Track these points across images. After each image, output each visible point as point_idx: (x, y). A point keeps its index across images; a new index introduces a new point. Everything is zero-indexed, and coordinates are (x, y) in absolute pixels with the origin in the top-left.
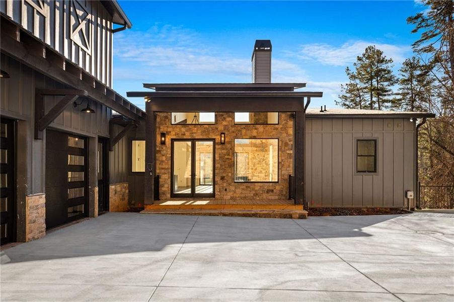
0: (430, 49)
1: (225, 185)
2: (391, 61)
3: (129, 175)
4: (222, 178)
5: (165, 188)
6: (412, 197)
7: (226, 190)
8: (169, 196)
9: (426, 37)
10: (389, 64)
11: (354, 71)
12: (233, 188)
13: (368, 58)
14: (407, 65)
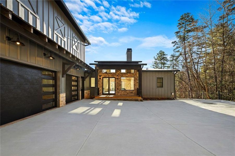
0: (178, 51)
1: (118, 91)
3: (90, 88)
4: (118, 89)
5: (101, 92)
6: (173, 95)
8: (102, 94)
9: (177, 48)
10: (166, 56)
11: (156, 58)
12: (121, 92)
13: (160, 54)
14: (172, 56)
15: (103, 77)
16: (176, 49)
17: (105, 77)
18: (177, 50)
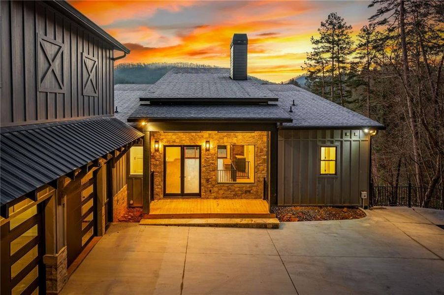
0: (384, 22)
1: (209, 186)
2: (350, 27)
4: (208, 180)
6: (366, 197)
7: (210, 191)
8: (162, 196)
9: (381, 12)
10: (349, 31)
11: (318, 37)
12: (216, 189)
13: (331, 23)
14: (364, 31)
15: (166, 144)
16: (376, 16)
17: (172, 144)
18: (381, 18)
